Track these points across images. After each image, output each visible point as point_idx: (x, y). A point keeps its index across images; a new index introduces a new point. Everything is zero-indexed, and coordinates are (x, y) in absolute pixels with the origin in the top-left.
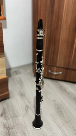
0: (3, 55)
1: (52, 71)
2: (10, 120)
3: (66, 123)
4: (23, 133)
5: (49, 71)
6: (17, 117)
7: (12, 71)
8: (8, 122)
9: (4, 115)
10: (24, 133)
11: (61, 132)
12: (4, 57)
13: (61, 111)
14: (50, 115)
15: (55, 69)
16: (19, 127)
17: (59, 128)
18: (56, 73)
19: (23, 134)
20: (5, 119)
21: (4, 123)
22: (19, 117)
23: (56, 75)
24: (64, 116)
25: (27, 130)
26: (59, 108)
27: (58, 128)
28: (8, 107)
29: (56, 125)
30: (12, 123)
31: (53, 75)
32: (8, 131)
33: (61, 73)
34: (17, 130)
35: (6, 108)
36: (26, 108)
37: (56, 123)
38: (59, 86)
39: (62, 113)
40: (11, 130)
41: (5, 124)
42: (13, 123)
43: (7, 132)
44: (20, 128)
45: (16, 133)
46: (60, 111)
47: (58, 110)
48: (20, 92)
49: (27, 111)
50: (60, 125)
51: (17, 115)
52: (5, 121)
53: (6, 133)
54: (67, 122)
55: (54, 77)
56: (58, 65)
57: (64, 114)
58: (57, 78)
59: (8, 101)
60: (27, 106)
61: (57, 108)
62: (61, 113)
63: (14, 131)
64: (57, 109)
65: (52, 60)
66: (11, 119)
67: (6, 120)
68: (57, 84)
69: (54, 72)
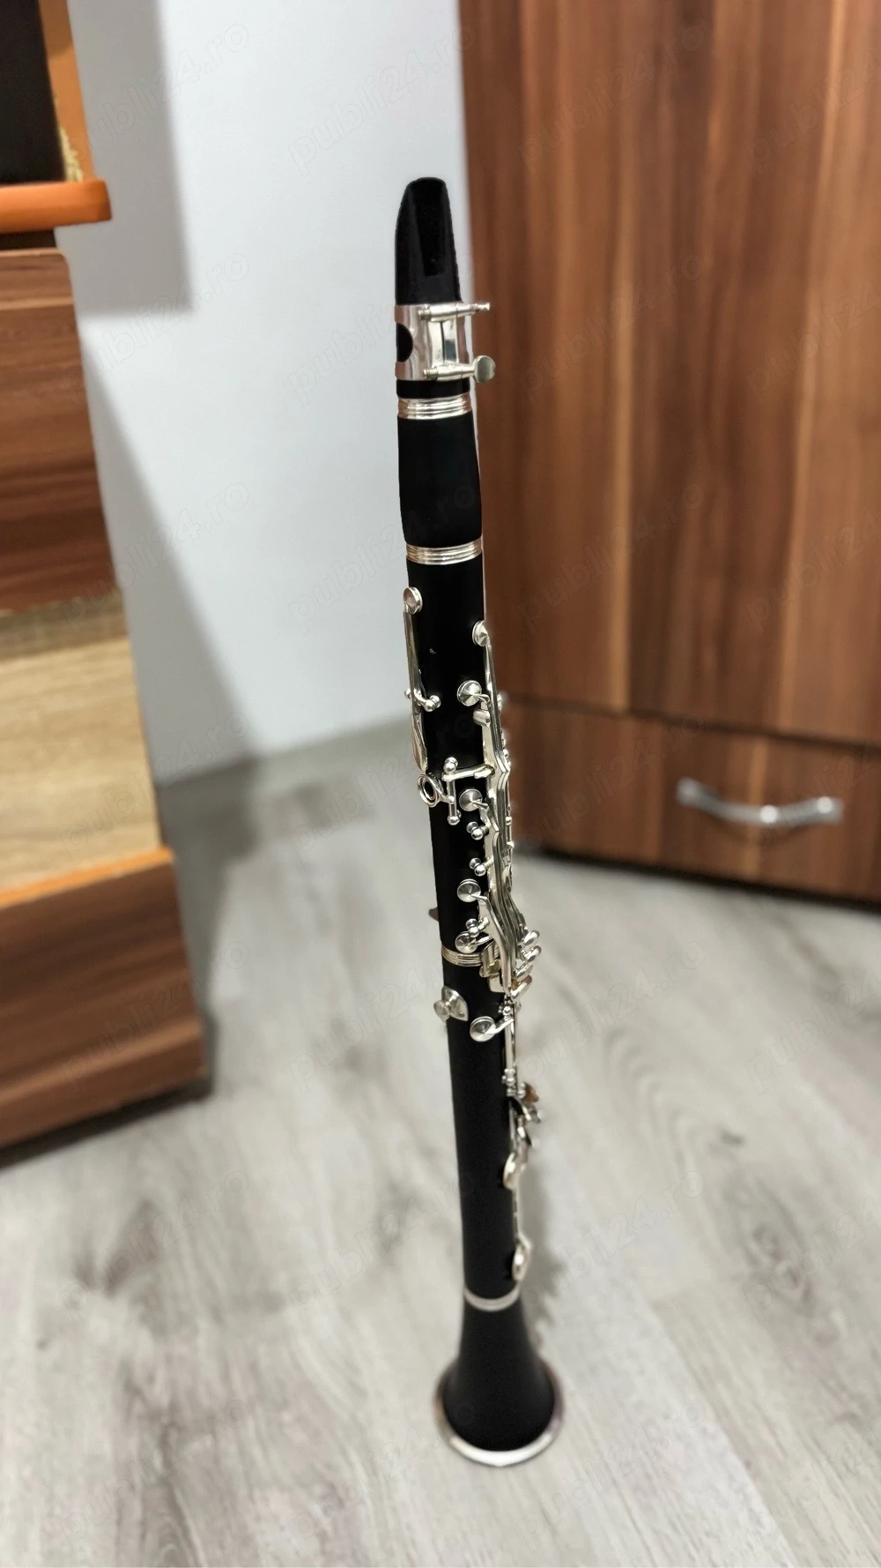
0: (106, 620)
1: (724, 789)
2: (201, 1341)
3: (850, 1417)
4: (324, 1498)
5: (689, 791)
6: (272, 1303)
7: (274, 785)
8: (169, 1359)
9: (138, 1281)
10: (335, 1497)
11: (767, 1520)
12: (119, 632)
13: (794, 1277)
14: (658, 1307)
15: (757, 759)
16: (287, 1417)
17: (756, 1475)
18: (769, 815)
19: (317, 1509)
20: (144, 1319)
21: (126, 1368)
22: (291, 1314)
23: (772, 837)
24: (826, 1339)
25: (373, 1469)
26: (775, 1241)
27: (743, 1477)
28: (187, 1195)
29: (723, 1440)
30: (210, 1369)
31: (736, 832)
32: (157, 1461)
33: (825, 806)
34: (256, 1452)
35: (167, 1195)
36: (379, 1219)
37: (721, 1414)
38: (802, 968)
39: (808, 1295)
40: (197, 1447)
41: (139, 1375)
42: (226, 1377)
43: (146, 1463)
44: (299, 1437)
45: (242, 1492)
46: (782, 1268)
47: (766, 1261)
48: (338, 1027)
49: (388, 1246)
50: (766, 1436)
51: (280, 1282)
52: (142, 1346)
53: (137, 1479)
54: (854, 1407)
55: (749, 864)
56: (786, 720)
57: (838, 1318)
58: (782, 874)
59: (191, 1123)
60: (393, 1187)
61: (758, 1235)
62: (796, 1294)
63: (232, 1461)
64: (754, 1247)
65: (709, 659)
66: (204, 1324)
67: (159, 1331)
68: (782, 943)
69: (742, 796)
